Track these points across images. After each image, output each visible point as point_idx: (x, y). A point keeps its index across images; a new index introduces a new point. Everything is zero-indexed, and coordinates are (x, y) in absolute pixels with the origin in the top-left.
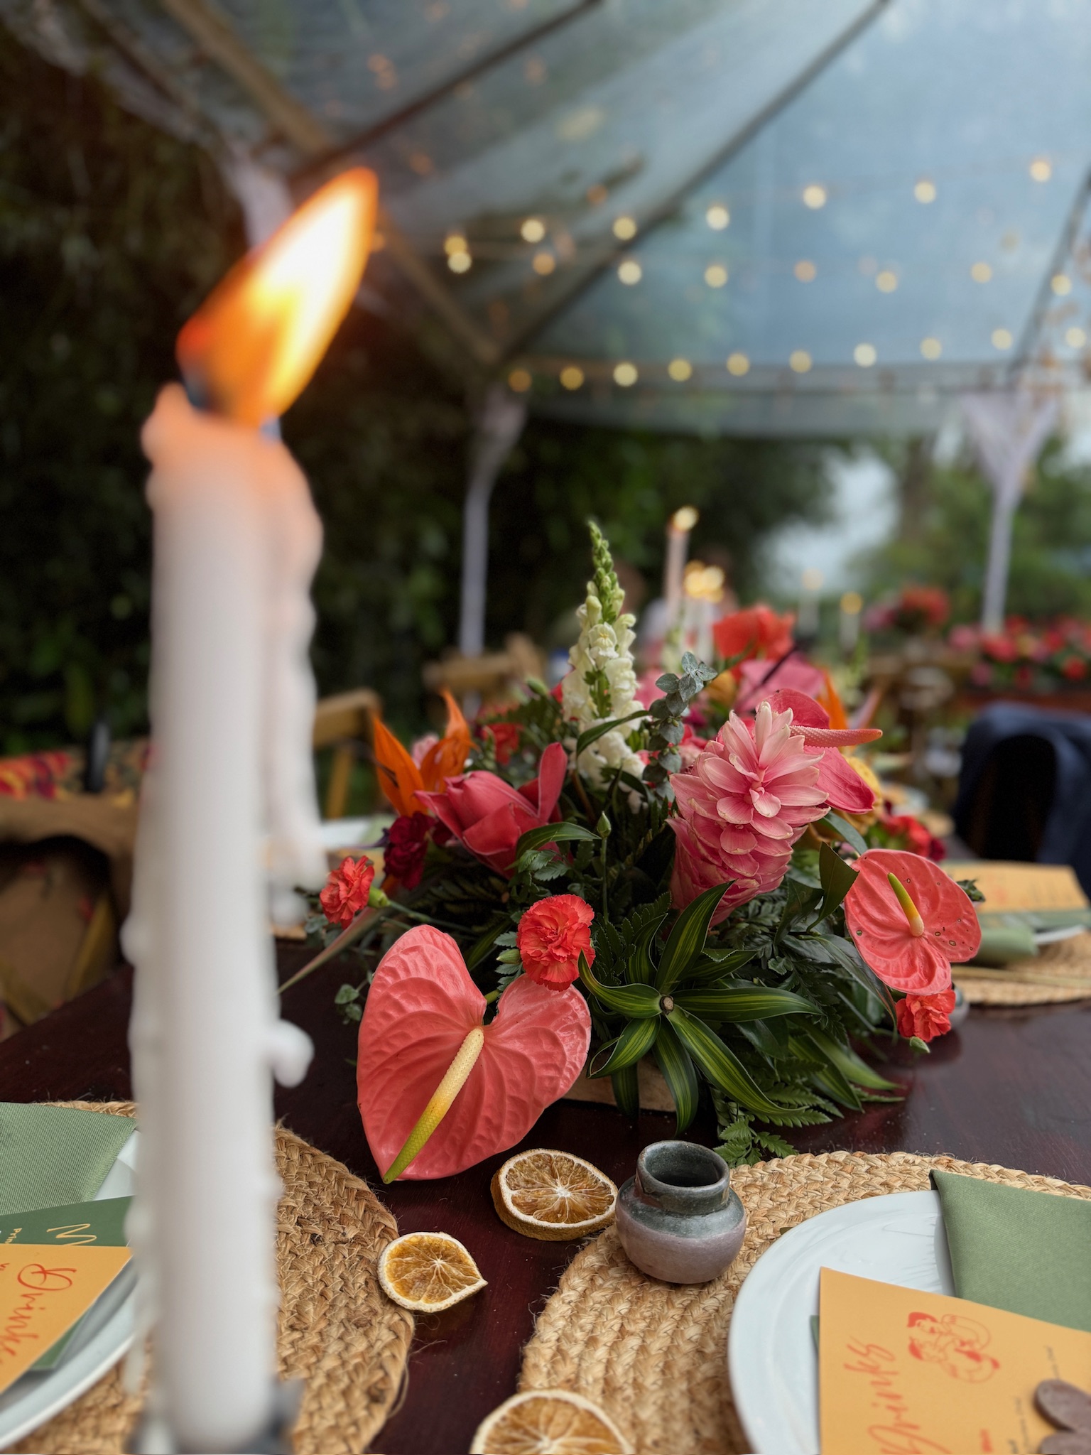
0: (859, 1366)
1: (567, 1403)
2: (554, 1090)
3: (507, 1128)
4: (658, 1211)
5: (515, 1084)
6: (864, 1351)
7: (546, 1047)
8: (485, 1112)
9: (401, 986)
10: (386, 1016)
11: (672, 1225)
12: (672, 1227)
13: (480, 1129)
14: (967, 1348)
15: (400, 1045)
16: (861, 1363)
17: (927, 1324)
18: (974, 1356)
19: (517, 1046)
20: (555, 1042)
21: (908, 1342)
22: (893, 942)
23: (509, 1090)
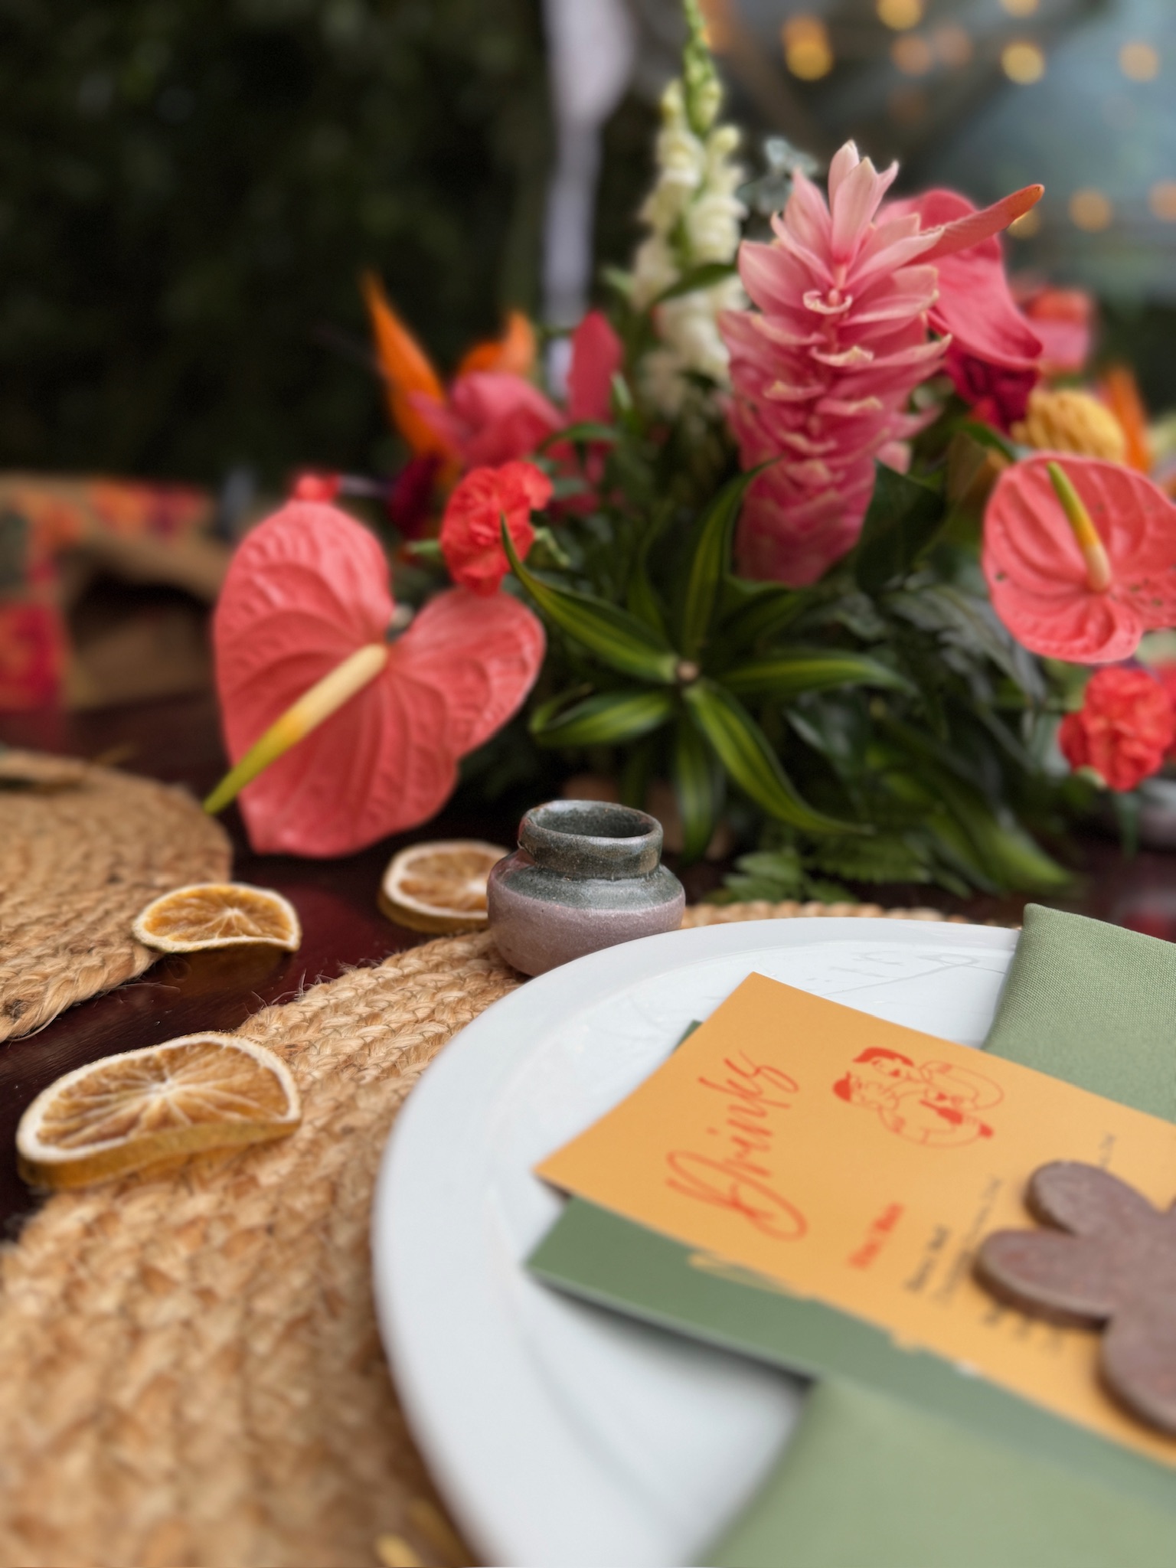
0: (728, 1086)
1: (247, 1056)
2: (468, 736)
3: (412, 792)
4: (529, 869)
5: (423, 728)
6: (750, 1070)
7: (470, 679)
8: (385, 764)
9: (272, 570)
10: (248, 608)
11: (540, 887)
12: (539, 890)
13: (378, 790)
14: (947, 1104)
15: (271, 655)
16: (731, 1082)
17: (889, 1065)
18: (954, 1116)
19: (431, 678)
20: (482, 675)
21: (842, 1076)
22: (1057, 598)
23: (416, 737)
